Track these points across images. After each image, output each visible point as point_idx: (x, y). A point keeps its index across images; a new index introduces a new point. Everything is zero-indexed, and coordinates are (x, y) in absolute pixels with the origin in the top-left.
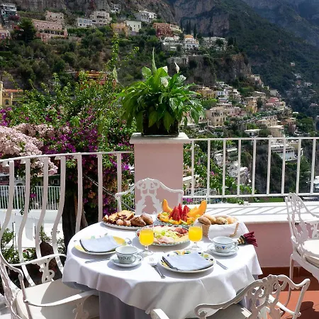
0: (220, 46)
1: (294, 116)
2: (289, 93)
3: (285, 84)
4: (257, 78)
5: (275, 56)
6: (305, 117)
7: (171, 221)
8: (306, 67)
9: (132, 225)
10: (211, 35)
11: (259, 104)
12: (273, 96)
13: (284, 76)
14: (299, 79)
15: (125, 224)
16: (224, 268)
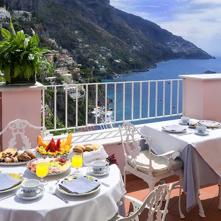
0: (26, 17)
1: (79, 67)
2: (74, 51)
3: (71, 45)
4: (53, 41)
5: (64, 27)
6: (86, 68)
7: (49, 153)
8: (84, 34)
9: (19, 161)
10: (19, 9)
11: (55, 59)
12: (64, 54)
13: (71, 40)
14: (81, 42)
15: (13, 161)
16: (107, 185)
